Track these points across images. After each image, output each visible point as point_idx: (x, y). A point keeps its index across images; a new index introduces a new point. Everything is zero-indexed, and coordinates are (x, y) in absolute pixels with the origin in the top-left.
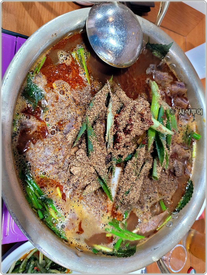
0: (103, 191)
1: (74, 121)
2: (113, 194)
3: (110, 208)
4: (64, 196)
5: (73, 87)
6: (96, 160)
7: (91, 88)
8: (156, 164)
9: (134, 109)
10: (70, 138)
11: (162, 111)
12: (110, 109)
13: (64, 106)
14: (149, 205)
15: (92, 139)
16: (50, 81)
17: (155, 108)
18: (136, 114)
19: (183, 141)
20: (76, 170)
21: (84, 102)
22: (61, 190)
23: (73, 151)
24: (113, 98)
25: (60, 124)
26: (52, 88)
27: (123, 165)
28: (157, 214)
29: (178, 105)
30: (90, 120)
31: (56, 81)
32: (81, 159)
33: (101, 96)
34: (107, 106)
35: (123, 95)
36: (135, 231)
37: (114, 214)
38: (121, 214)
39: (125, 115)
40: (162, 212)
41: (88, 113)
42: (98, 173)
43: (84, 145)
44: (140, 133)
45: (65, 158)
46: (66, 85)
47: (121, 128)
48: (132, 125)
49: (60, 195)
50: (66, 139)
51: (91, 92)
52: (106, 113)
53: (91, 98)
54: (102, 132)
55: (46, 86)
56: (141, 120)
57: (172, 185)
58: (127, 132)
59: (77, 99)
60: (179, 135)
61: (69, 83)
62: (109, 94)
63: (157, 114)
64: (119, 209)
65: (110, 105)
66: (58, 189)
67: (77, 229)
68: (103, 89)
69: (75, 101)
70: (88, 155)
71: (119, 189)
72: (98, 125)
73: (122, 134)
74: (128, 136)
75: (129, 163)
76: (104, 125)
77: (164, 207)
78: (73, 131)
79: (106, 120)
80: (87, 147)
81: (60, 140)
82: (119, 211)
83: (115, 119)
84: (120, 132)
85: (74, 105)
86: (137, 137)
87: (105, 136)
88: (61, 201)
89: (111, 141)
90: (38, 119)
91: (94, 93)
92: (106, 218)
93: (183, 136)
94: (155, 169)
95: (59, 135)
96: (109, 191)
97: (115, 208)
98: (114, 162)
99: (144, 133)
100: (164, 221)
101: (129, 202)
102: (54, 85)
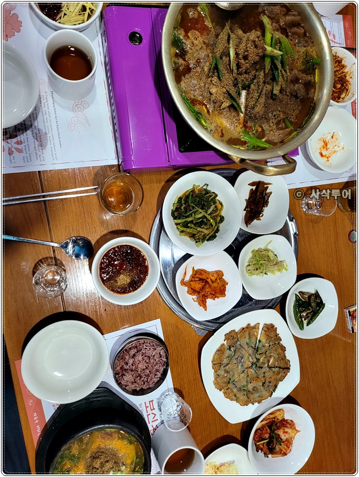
0: (234, 108)
1: (207, 58)
2: (243, 110)
3: (242, 121)
4: (208, 112)
5: (202, 34)
6: (225, 82)
7: (215, 32)
8: (275, 85)
9: (248, 40)
10: (206, 69)
11: (274, 39)
12: (231, 45)
13: (198, 48)
14: (275, 121)
15: (221, 67)
16: (186, 32)
17: (268, 36)
18: (250, 42)
19: (304, 66)
20: (214, 90)
21: (211, 43)
22: (206, 108)
23: (209, 79)
24: (232, 36)
25: (198, 62)
26: (189, 37)
27: (246, 87)
28: (282, 129)
29: (294, 34)
30: (218, 55)
31: (190, 32)
32: (216, 82)
33: (223, 36)
34: (229, 43)
35: (240, 32)
36: (263, 140)
37: (245, 126)
38: (251, 127)
39: (242, 46)
40: (287, 127)
41: (215, 51)
42: (228, 92)
43: (216, 74)
44: (257, 58)
45: (205, 85)
46: (197, 32)
47: (241, 56)
48: (248, 51)
49: (206, 111)
50: (204, 70)
51: (215, 35)
52: (229, 48)
53: (216, 40)
54: (228, 63)
55: (185, 36)
56: (255, 47)
57: (295, 105)
58: (245, 58)
59: (206, 41)
60: (298, 61)
61: (199, 32)
62: (229, 33)
63: (270, 42)
64: (249, 122)
65: (231, 42)
66: (204, 106)
67: (220, 134)
68: (224, 30)
69: (205, 43)
70: (220, 80)
71: (246, 107)
72: (224, 58)
73: (242, 61)
74: (247, 61)
75: (252, 86)
76: (228, 58)
77: (289, 124)
78: (208, 64)
79: (229, 54)
80: (218, 74)
81: (200, 72)
82: (249, 124)
83: (235, 50)
84: (241, 59)
85: (204, 46)
86: (255, 63)
87: (230, 65)
88: (207, 115)
89: (235, 68)
90: (184, 60)
91: (217, 36)
92: (239, 129)
93: (302, 62)
94: (275, 89)
95: (199, 69)
96: (240, 108)
97: (245, 122)
98: (240, 85)
99: (260, 59)
100: (290, 135)
101: (255, 116)
102: (189, 34)
